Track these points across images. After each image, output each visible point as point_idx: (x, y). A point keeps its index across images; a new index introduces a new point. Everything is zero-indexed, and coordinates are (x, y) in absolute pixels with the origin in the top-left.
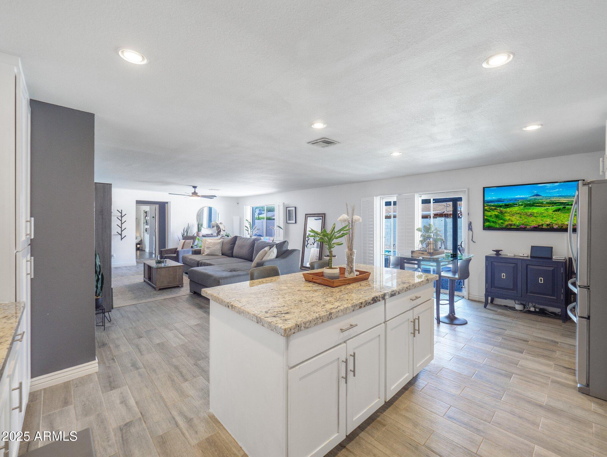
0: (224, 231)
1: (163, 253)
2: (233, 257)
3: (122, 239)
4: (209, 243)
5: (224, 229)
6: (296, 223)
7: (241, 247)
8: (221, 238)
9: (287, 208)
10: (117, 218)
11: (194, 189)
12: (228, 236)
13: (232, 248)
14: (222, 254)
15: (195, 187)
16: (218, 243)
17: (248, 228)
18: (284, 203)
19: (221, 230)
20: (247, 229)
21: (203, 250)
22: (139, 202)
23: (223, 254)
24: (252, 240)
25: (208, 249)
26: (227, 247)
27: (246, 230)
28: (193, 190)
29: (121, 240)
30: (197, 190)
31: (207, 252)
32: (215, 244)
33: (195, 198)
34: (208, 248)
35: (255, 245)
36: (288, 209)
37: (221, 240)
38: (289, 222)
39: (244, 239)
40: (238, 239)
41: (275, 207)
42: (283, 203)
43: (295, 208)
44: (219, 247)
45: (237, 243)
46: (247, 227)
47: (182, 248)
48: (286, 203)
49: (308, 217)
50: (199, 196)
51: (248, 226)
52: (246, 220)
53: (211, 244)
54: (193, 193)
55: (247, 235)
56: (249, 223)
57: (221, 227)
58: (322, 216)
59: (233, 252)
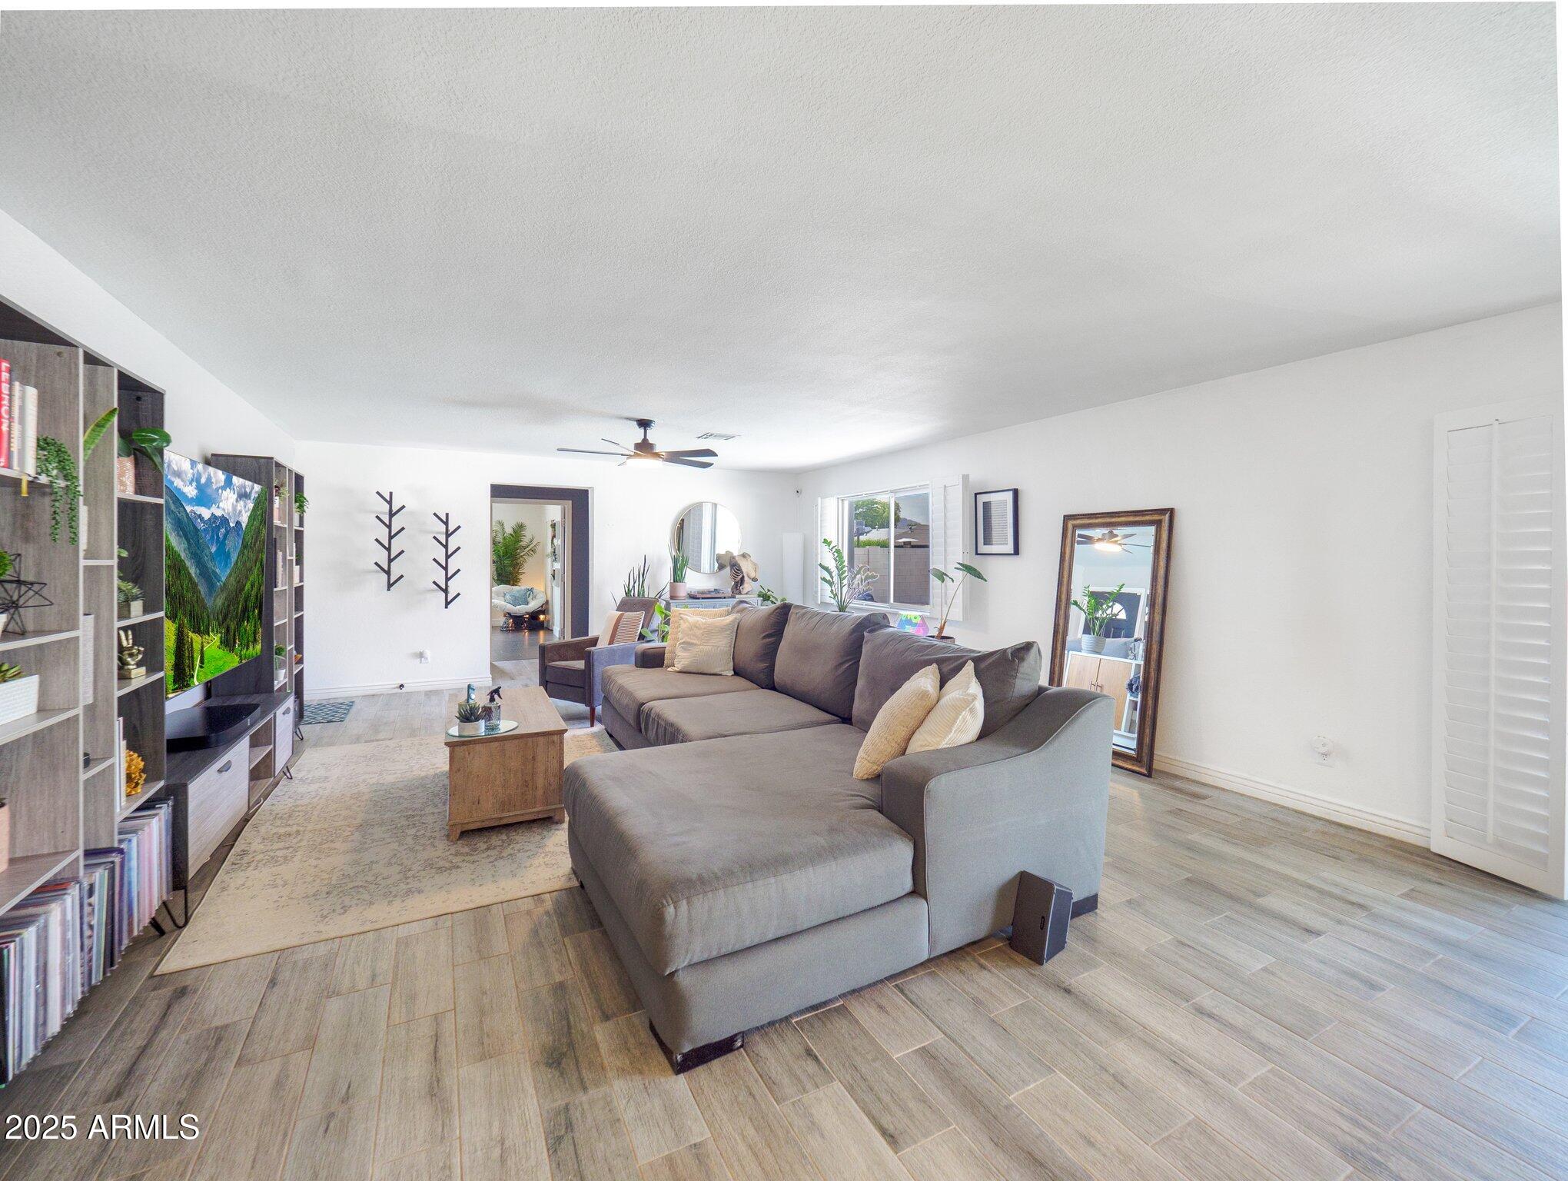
0: (755, 580)
1: (549, 655)
2: (774, 688)
3: (447, 603)
4: (691, 629)
5: (753, 575)
6: (1017, 552)
7: (805, 651)
8: (733, 608)
9: (976, 494)
10: (435, 538)
11: (642, 430)
12: (765, 597)
13: (770, 653)
14: (734, 670)
15: (644, 424)
16: (722, 629)
17: (830, 574)
18: (968, 476)
19: (746, 578)
20: (828, 578)
21: (670, 652)
22: (500, 492)
23: (737, 672)
24: (848, 627)
25: (685, 650)
26: (752, 647)
27: (824, 579)
28: (638, 435)
29: (446, 607)
30: (653, 435)
31: (681, 659)
32: (709, 632)
33: (646, 464)
34: (687, 645)
35: (866, 649)
36: (982, 499)
37: (730, 618)
38: (983, 549)
39: (818, 618)
40: (792, 617)
41: (931, 496)
42: (963, 476)
43: (1016, 492)
44: (722, 644)
45: (789, 631)
46: (826, 569)
47: (611, 642)
48: (974, 477)
49: (1075, 527)
50: (657, 455)
51: (832, 565)
52: (825, 541)
53: (698, 632)
54: (638, 446)
55: (823, 599)
56: (836, 554)
57: (746, 567)
58: (1158, 524)
59: (772, 668)
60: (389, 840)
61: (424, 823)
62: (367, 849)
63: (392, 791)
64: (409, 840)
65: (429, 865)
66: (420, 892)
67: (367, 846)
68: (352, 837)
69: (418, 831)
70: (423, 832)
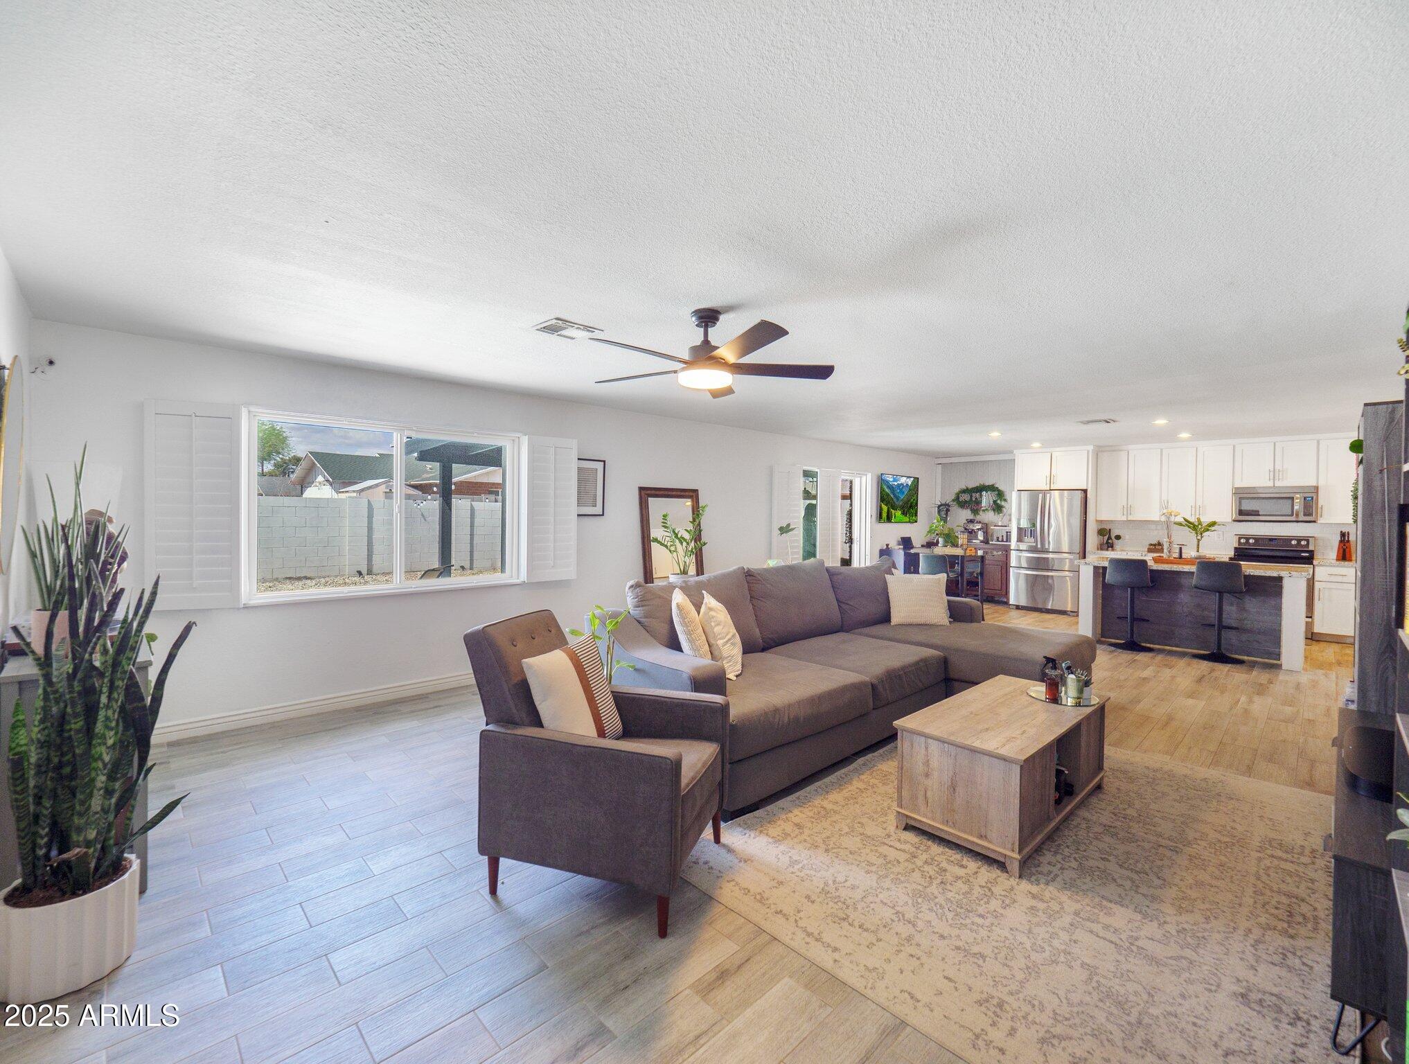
54: (695, 350)
60: (1158, 815)
61: (1113, 813)
62: (1182, 815)
63: (1128, 884)
64: (1137, 804)
65: (1132, 780)
66: (1148, 768)
67: (1182, 819)
68: (1197, 835)
69: (1124, 810)
70: (1121, 806)
